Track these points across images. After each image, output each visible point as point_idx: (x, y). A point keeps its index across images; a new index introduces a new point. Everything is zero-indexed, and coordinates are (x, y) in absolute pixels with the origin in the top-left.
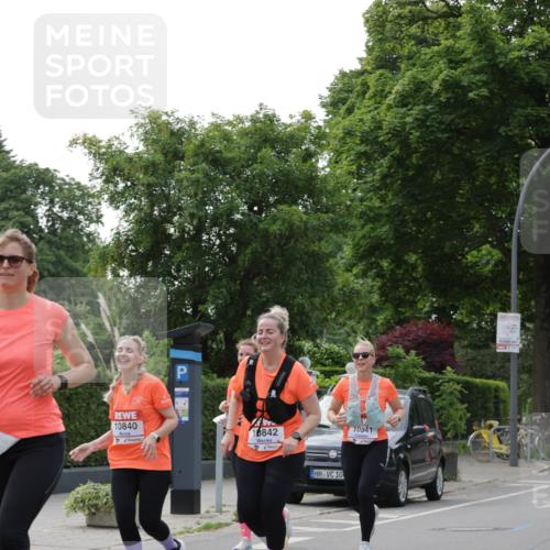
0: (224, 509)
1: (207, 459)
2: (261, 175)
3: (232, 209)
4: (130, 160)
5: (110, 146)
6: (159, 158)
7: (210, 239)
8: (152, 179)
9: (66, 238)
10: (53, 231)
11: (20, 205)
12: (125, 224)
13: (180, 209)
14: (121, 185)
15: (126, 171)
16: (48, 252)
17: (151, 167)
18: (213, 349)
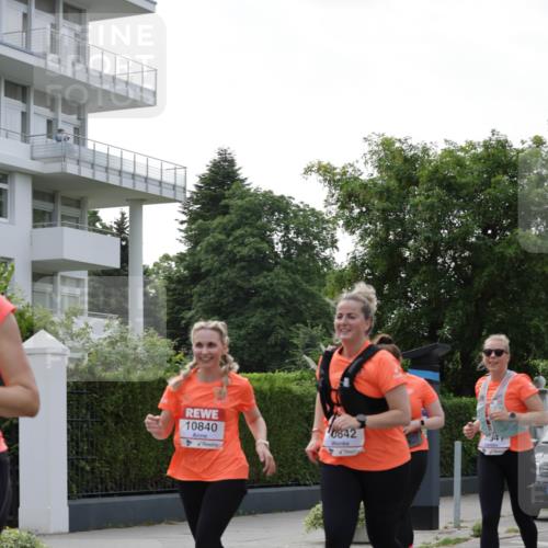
0: (462, 525)
1: (444, 476)
2: (496, 201)
3: (469, 233)
4: (364, 186)
5: (345, 173)
6: (393, 183)
7: (444, 262)
8: (386, 205)
9: (301, 263)
10: (288, 255)
11: (256, 232)
12: (361, 249)
13: (415, 233)
14: (357, 211)
15: (361, 197)
16: (284, 276)
17: (385, 193)
18: (449, 369)
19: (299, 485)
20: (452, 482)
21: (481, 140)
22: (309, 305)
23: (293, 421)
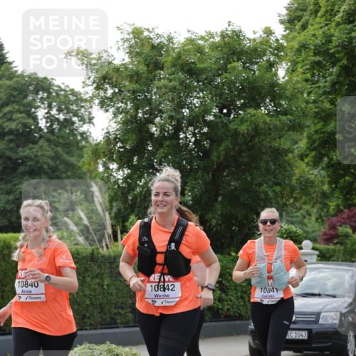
2: (231, 84)
3: (207, 112)
4: (117, 70)
6: (142, 68)
7: (186, 137)
8: (135, 86)
9: (63, 137)
10: (51, 130)
11: (22, 108)
12: (114, 125)
13: (160, 111)
14: (110, 92)
15: (114, 79)
16: (48, 148)
17: (135, 77)
21: (219, 31)
22: (69, 174)
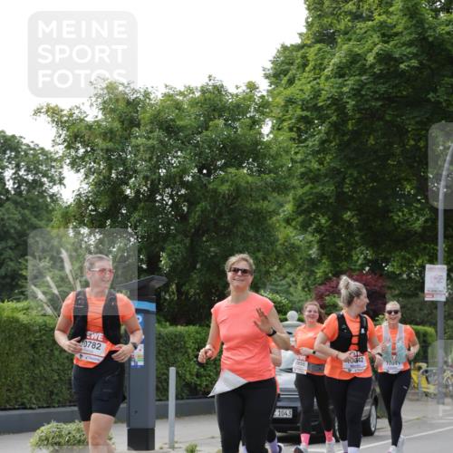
0: (176, 445)
1: (160, 400)
2: (211, 142)
3: (185, 171)
4: (90, 127)
5: (71, 115)
6: (117, 125)
7: (163, 200)
8: (110, 145)
9: (31, 199)
10: (18, 192)
12: (86, 186)
13: (135, 171)
14: (82, 151)
15: (86, 138)
16: (15, 212)
17: (108, 134)
18: (166, 299)
19: (25, 408)
20: (168, 405)
23: (20, 348)
